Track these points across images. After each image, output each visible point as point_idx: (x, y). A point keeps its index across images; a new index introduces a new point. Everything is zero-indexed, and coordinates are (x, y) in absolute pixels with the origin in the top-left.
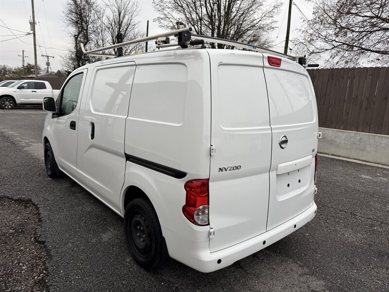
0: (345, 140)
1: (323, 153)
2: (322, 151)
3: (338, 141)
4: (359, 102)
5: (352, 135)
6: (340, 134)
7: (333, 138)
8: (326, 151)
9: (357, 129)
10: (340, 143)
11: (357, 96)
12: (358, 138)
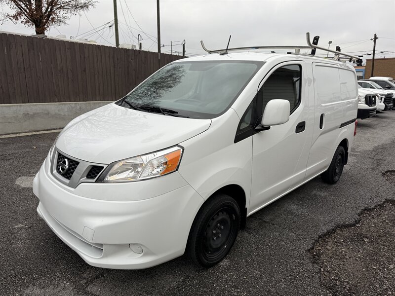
0: (68, 111)
1: (51, 130)
2: (49, 128)
3: (62, 114)
4: (65, 74)
5: (73, 106)
6: (63, 106)
7: (57, 111)
8: (53, 127)
9: (70, 99)
10: (65, 115)
11: (62, 68)
12: (78, 107)
